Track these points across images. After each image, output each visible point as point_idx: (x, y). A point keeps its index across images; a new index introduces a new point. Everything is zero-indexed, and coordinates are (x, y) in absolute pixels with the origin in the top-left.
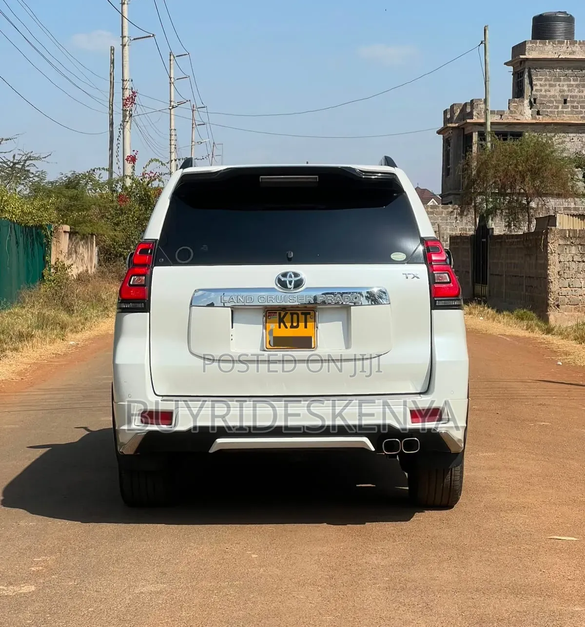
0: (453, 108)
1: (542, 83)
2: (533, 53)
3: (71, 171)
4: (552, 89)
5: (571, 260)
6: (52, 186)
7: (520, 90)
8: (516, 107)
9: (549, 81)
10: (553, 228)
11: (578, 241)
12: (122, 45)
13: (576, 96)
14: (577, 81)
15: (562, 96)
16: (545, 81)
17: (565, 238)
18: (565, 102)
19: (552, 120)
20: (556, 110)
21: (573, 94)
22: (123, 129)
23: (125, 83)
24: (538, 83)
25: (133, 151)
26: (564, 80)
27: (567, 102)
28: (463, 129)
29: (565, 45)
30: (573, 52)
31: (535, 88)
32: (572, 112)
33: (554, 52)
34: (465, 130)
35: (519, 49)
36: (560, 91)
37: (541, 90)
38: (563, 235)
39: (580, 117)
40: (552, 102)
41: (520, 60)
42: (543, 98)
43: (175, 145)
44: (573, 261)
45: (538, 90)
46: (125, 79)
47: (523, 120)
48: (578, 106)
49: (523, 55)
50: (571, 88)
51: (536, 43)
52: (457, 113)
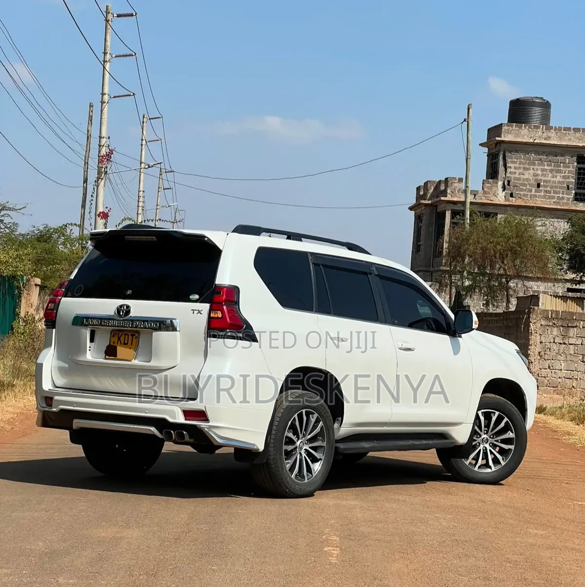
0: (427, 185)
1: (517, 165)
2: (508, 136)
3: (44, 225)
4: (526, 173)
5: (552, 341)
6: (23, 238)
7: (494, 171)
8: (490, 188)
9: (524, 164)
10: (536, 308)
11: (560, 323)
12: (102, 102)
13: (550, 181)
14: (551, 165)
15: (536, 180)
16: (519, 164)
17: (547, 318)
18: (539, 186)
19: (525, 203)
20: (530, 194)
21: (546, 178)
22: (98, 187)
23: (102, 140)
24: (512, 165)
25: (106, 208)
26: (539, 165)
27: (541, 186)
28: (436, 206)
29: (541, 130)
30: (549, 138)
31: (509, 170)
32: (544, 197)
33: (529, 136)
34: (438, 207)
35: (494, 131)
36: (533, 175)
37: (515, 173)
38: (546, 315)
39: (552, 202)
40: (525, 185)
41: (496, 142)
42: (517, 180)
43: (143, 207)
44: (554, 342)
45: (512, 172)
46: (103, 136)
47: (496, 202)
48: (551, 191)
49: (498, 137)
50: (544, 173)
51: (512, 127)
52: (431, 191)
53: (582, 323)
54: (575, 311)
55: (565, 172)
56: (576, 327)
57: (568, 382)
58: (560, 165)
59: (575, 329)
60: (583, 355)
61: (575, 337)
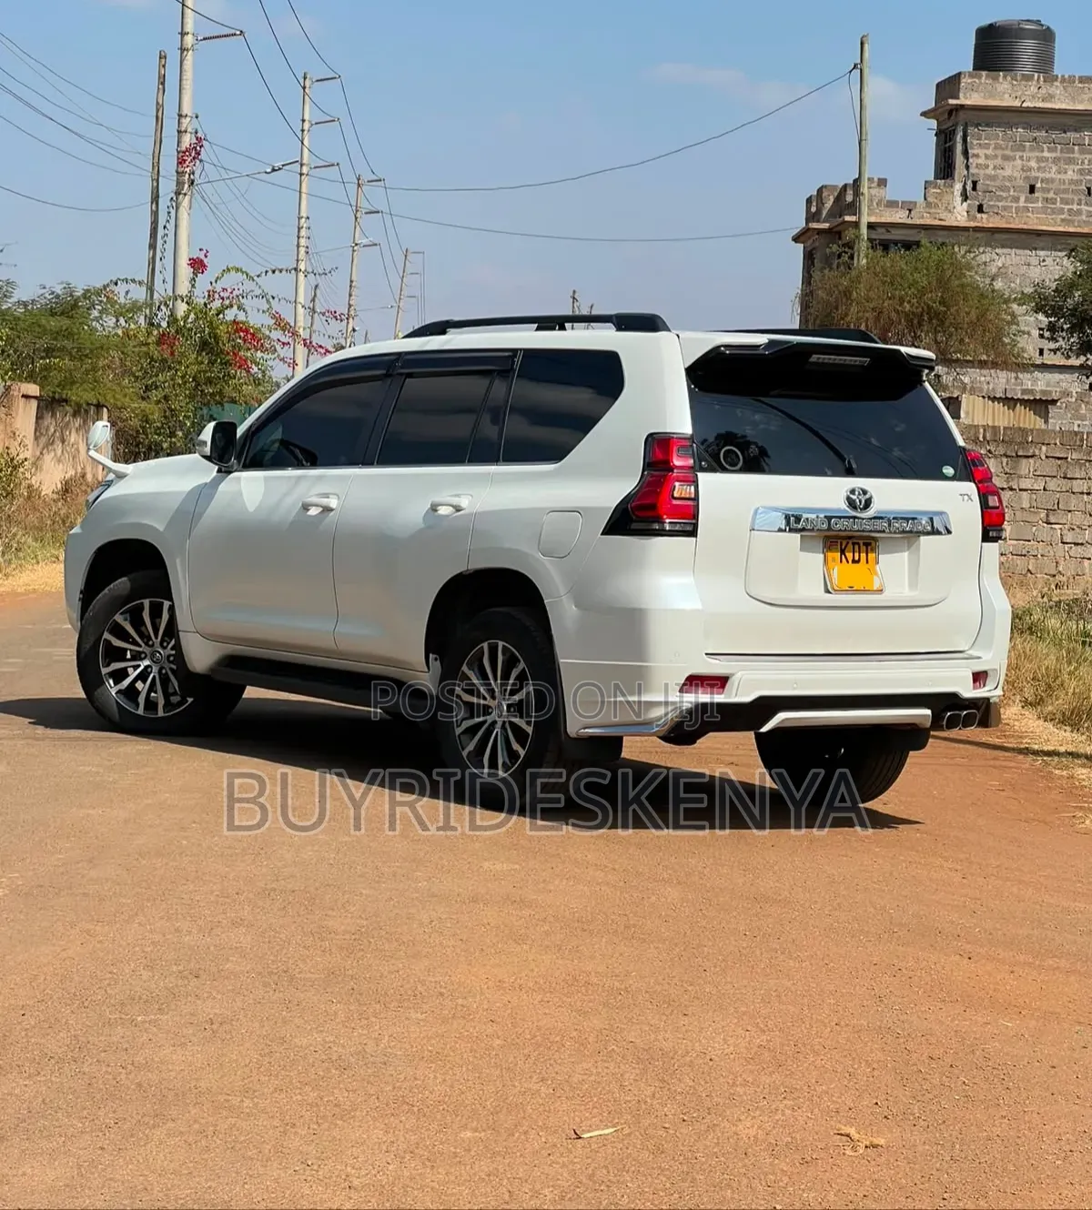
0: (822, 193)
1: (989, 152)
2: (973, 95)
3: (62, 283)
4: (1008, 165)
6: (26, 310)
7: (948, 164)
8: (939, 197)
9: (1003, 149)
11: (1001, 450)
12: (181, 49)
13: (1052, 181)
14: (1055, 150)
15: (1027, 178)
16: (995, 148)
17: (975, 441)
18: (1032, 189)
19: (1007, 223)
20: (1014, 205)
21: (1048, 176)
22: (177, 208)
23: (183, 120)
24: (981, 152)
25: (201, 250)
26: (1032, 149)
27: (1036, 190)
28: (838, 233)
29: (1034, 82)
30: (1051, 97)
31: (973, 161)
32: (1043, 210)
33: (1014, 95)
35: (948, 87)
36: (1022, 169)
37: (987, 167)
38: (973, 435)
39: (1059, 220)
40: (1006, 189)
41: (949, 108)
42: (990, 180)
43: (307, 247)
45: (981, 165)
46: (184, 114)
47: (951, 221)
48: (1056, 199)
49: (952, 98)
50: (1043, 165)
51: (980, 78)
52: (829, 204)
53: (1044, 448)
54: (1032, 427)
55: (1083, 163)
56: (1032, 456)
57: (1019, 562)
58: (1074, 149)
59: (1031, 461)
60: (1047, 510)
61: (1031, 475)
